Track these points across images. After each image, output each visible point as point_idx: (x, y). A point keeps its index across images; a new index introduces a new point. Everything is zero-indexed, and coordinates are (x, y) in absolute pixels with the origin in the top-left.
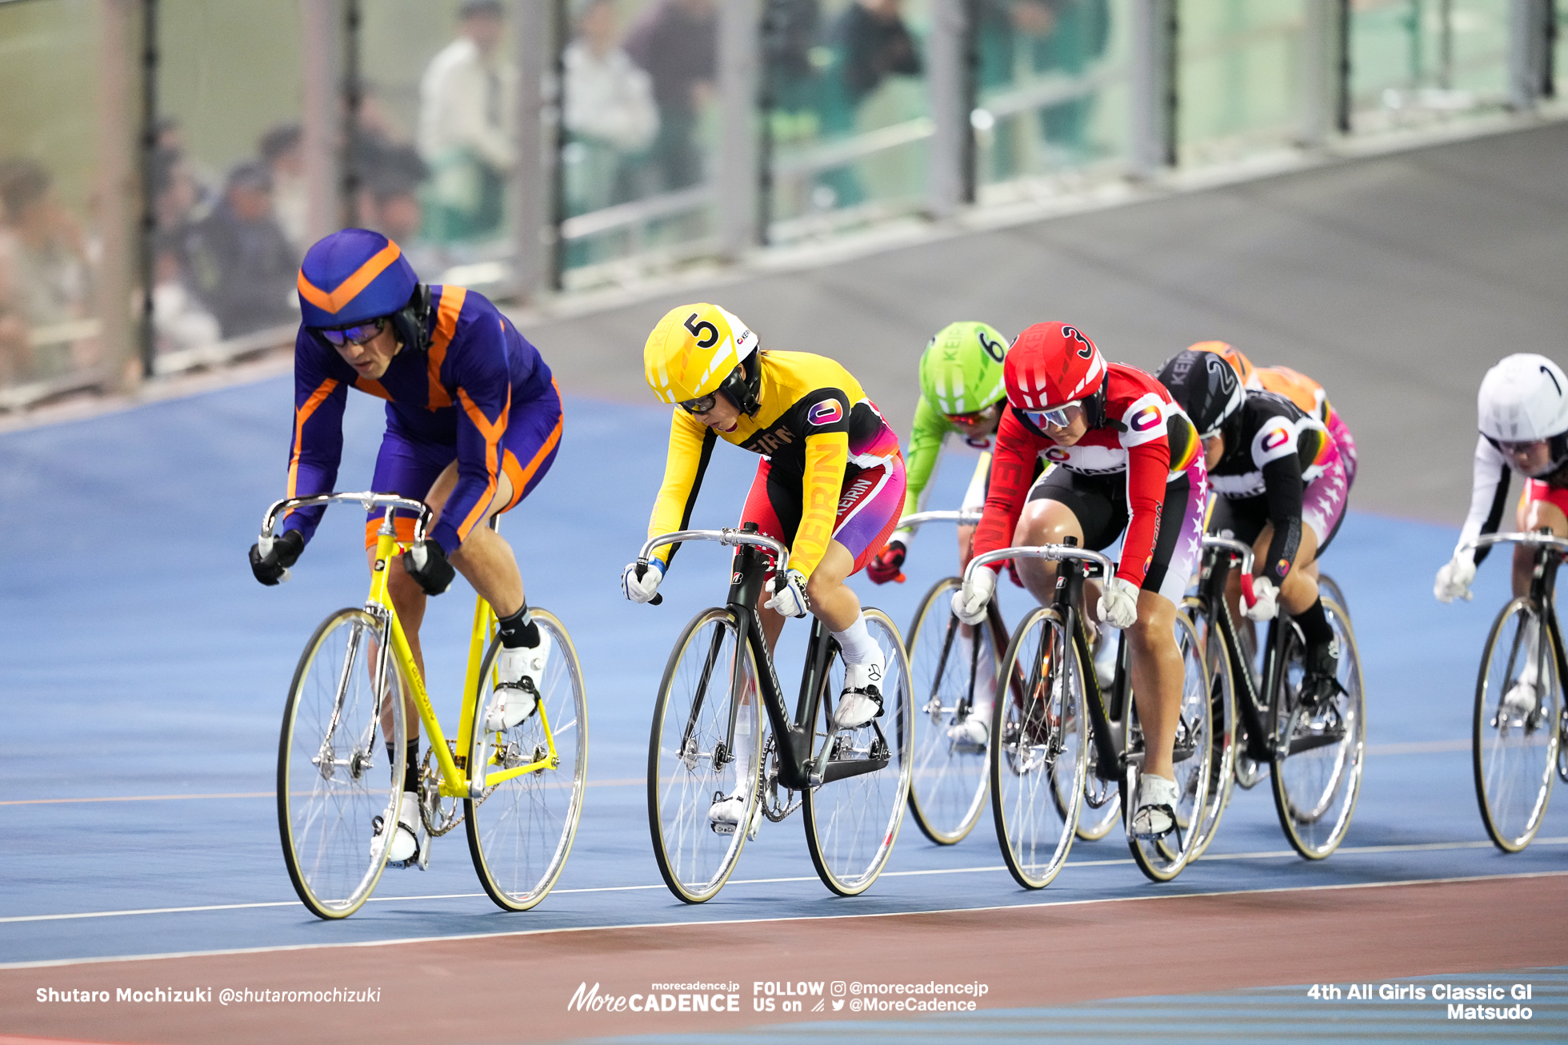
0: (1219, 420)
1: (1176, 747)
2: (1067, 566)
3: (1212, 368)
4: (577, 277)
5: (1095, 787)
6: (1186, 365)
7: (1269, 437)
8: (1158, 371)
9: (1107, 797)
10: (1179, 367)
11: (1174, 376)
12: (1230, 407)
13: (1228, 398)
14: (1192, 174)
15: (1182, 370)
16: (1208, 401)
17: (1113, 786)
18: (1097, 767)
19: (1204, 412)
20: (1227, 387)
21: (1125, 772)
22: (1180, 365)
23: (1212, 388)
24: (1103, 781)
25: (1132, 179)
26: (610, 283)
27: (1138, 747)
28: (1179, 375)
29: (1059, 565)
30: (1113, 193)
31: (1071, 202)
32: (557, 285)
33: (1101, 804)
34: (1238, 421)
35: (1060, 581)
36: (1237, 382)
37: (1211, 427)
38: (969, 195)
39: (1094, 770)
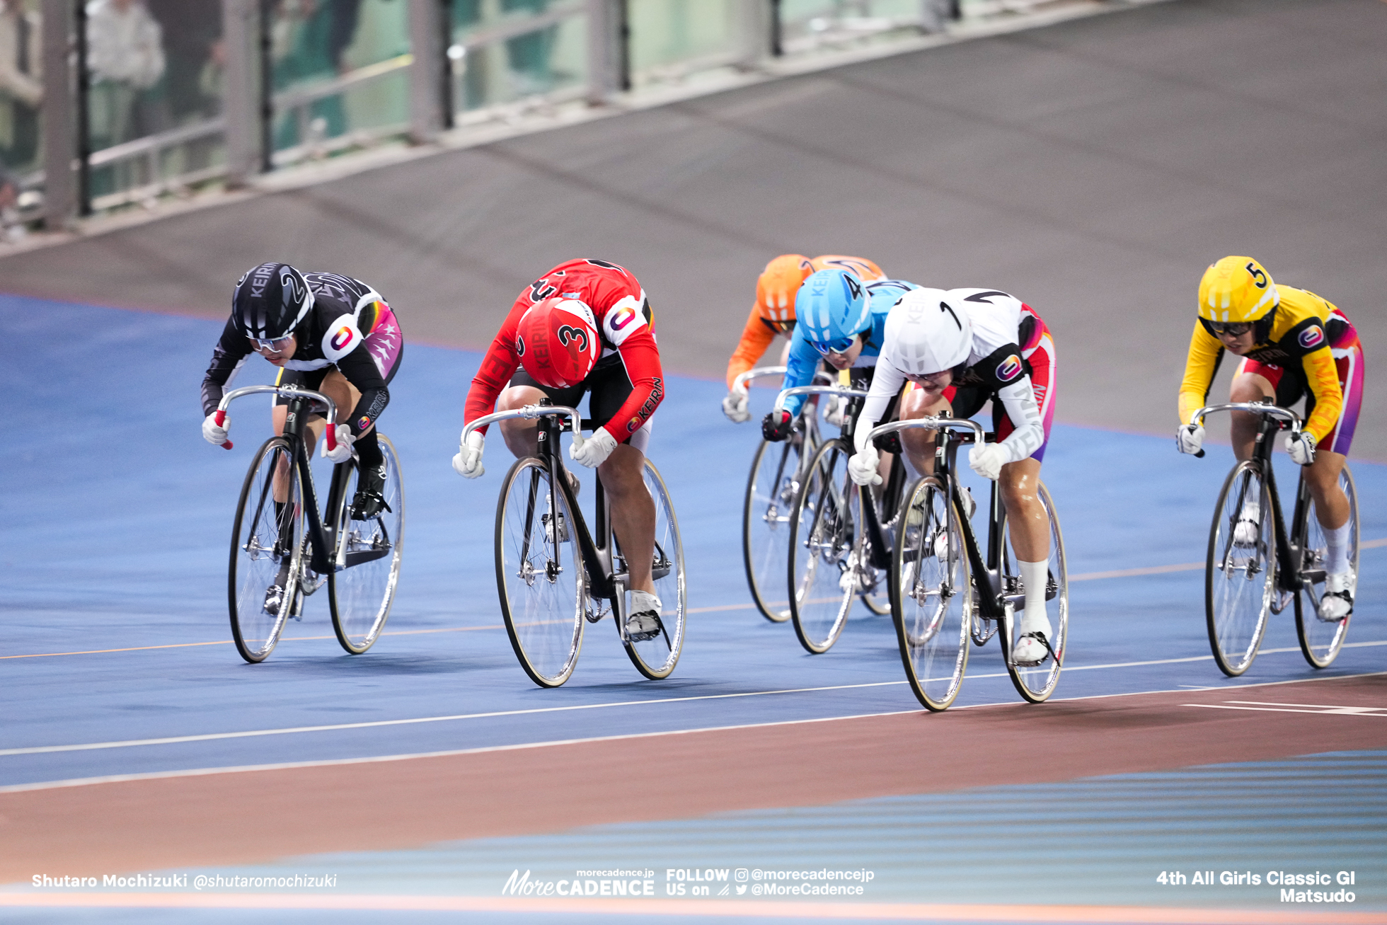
0: (293, 326)
1: (654, 567)
2: (544, 421)
3: (285, 283)
4: (101, 203)
5: (590, 603)
6: (263, 279)
7: (336, 337)
8: (240, 283)
9: (602, 612)
10: (257, 282)
11: (253, 290)
12: (302, 314)
13: (299, 307)
14: (643, 96)
15: (259, 285)
16: (283, 311)
17: (606, 602)
18: (591, 588)
19: (280, 321)
20: (298, 297)
21: (614, 590)
22: (258, 279)
23: (286, 300)
24: (597, 600)
25: (593, 103)
26: (127, 205)
27: (623, 569)
28: (258, 288)
29: (538, 422)
30: (575, 114)
31: (536, 123)
32: (86, 211)
33: (598, 618)
34: (308, 324)
35: (541, 436)
36: (306, 291)
37: (287, 331)
38: (448, 122)
39: (589, 590)
